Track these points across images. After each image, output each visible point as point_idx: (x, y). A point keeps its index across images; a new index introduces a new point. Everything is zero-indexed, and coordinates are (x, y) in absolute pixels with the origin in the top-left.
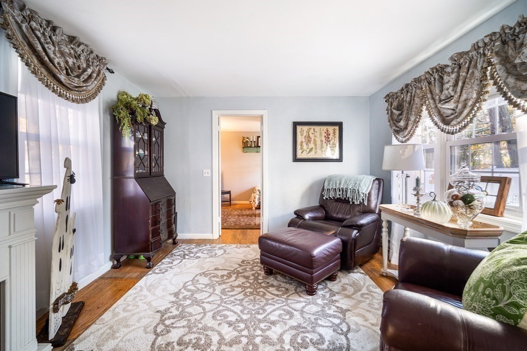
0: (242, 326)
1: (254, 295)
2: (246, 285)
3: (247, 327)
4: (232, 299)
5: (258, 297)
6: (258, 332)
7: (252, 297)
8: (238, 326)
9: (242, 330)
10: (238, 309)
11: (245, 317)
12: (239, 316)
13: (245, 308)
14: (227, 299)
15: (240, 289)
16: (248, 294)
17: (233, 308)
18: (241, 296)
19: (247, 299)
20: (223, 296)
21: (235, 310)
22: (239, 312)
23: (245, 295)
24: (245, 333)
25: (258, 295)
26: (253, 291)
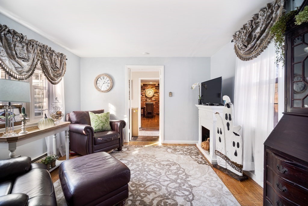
0: (147, 170)
1: (139, 185)
2: (144, 193)
3: (145, 169)
4: (153, 182)
5: (137, 183)
6: (140, 167)
7: (141, 183)
8: (148, 169)
9: (147, 168)
10: (149, 177)
11: (146, 173)
12: (148, 173)
13: (146, 177)
14: (156, 182)
15: (149, 190)
16: (143, 186)
17: (152, 177)
18: (148, 184)
19: (144, 181)
20: (159, 185)
21: (150, 176)
22: (149, 175)
23: (145, 185)
24: (145, 167)
25: (136, 184)
26: (139, 187)
